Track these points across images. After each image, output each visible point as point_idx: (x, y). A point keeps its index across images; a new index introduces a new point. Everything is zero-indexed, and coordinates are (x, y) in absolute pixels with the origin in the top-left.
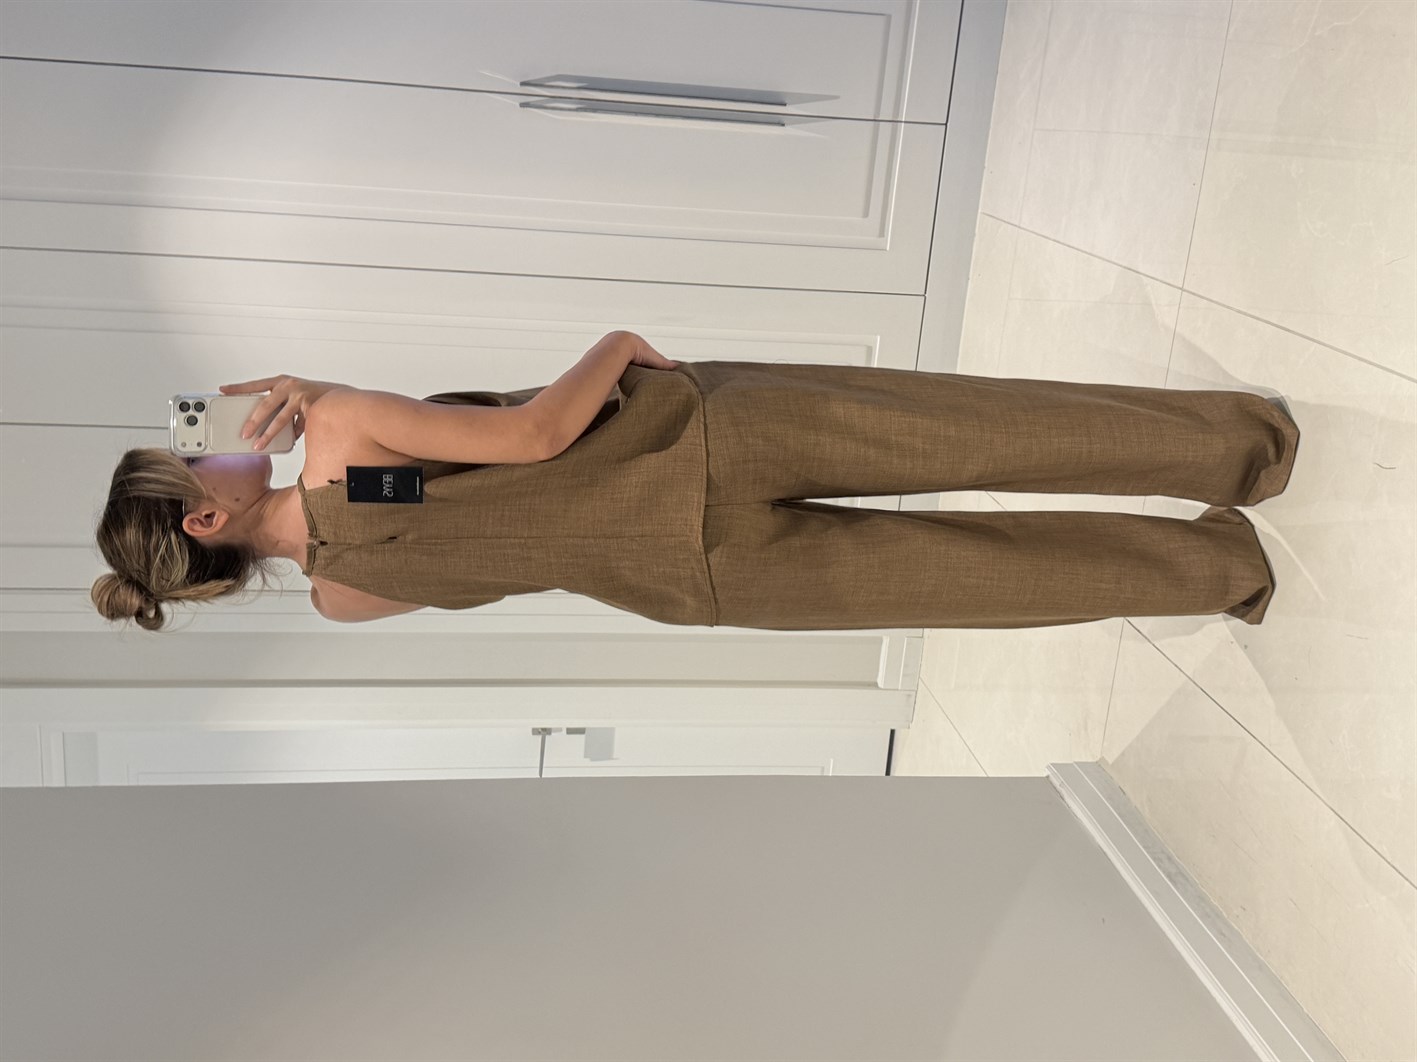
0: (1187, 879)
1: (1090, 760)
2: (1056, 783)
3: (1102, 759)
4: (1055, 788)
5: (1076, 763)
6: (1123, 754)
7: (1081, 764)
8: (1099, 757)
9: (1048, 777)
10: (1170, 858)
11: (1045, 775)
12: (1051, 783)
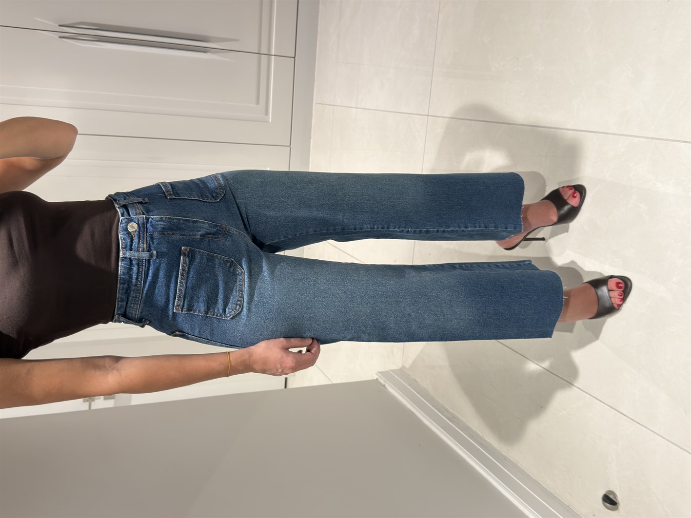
0: (458, 420)
1: (396, 368)
2: (382, 381)
3: (403, 367)
4: (381, 384)
5: (390, 370)
6: (414, 362)
7: (393, 371)
8: (400, 366)
9: (377, 379)
10: (447, 411)
11: (375, 378)
12: (379, 382)
